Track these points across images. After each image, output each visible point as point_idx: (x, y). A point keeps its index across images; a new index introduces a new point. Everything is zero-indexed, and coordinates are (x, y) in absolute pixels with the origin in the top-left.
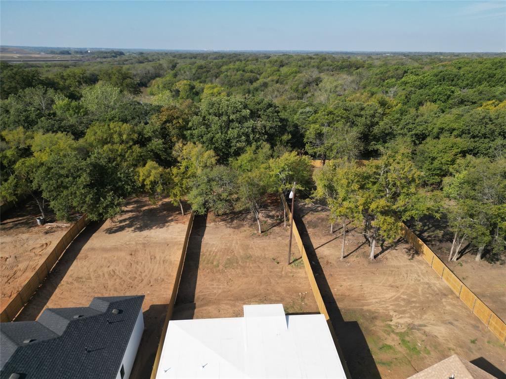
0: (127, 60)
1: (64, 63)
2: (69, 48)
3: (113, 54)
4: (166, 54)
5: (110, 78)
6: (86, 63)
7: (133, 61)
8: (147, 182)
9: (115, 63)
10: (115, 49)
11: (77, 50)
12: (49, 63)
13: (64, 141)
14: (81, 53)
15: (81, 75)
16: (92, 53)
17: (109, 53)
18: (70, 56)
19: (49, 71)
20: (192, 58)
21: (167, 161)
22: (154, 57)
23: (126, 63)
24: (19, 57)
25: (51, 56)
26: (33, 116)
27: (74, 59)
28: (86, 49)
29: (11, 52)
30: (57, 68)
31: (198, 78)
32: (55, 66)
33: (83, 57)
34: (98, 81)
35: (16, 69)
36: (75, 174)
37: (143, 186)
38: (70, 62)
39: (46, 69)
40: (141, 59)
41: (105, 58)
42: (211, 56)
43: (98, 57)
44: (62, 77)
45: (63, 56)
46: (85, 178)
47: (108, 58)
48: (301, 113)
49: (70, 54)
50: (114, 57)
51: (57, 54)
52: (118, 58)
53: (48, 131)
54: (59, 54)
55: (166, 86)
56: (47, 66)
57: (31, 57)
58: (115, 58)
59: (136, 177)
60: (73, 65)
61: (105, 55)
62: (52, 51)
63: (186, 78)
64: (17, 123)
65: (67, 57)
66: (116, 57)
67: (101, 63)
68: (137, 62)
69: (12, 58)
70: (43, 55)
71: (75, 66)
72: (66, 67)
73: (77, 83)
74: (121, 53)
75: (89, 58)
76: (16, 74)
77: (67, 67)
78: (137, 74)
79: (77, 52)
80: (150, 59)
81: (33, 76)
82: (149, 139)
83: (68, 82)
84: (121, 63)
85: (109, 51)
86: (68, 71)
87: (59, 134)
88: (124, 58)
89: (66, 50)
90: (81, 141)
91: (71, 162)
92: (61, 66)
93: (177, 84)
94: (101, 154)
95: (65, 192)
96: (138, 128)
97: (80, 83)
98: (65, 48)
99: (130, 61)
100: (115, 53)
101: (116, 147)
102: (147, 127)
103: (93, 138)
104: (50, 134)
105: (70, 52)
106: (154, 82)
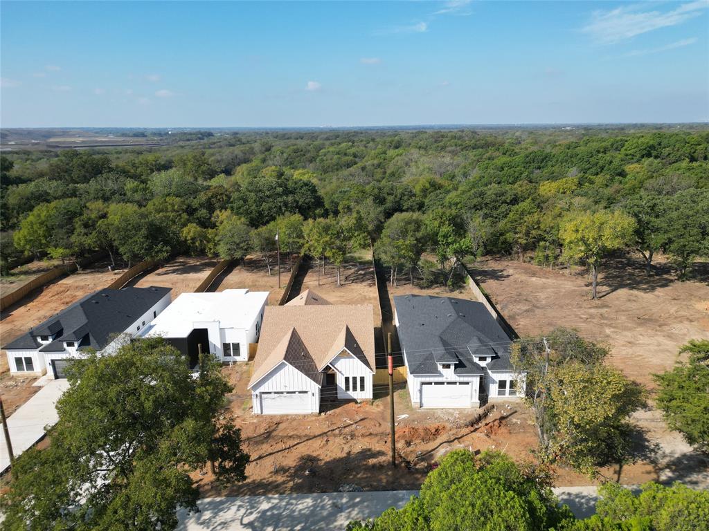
0: (214, 143)
1: (137, 148)
2: (145, 129)
3: (200, 136)
4: (267, 133)
5: (185, 164)
6: (164, 147)
7: (221, 144)
8: (189, 238)
9: (200, 147)
10: (202, 129)
11: (154, 131)
12: (120, 148)
13: (131, 208)
14: (160, 134)
15: (154, 163)
16: (173, 135)
17: (194, 134)
18: (144, 139)
19: (118, 158)
20: (297, 139)
21: (206, 224)
22: (249, 139)
23: (213, 146)
24: (83, 142)
25: (122, 139)
26: (108, 194)
27: (150, 142)
28: (167, 129)
29: (73, 136)
30: (129, 154)
31: (291, 163)
32: (126, 152)
33: (161, 140)
34: (171, 167)
35: (86, 157)
36: (137, 228)
37: (186, 240)
38: (144, 148)
39: (116, 156)
40: (233, 141)
41: (188, 140)
42: (322, 136)
43: (180, 140)
44: (134, 165)
45: (136, 139)
46: (144, 232)
47: (192, 140)
48: (340, 192)
49: (146, 136)
50: (200, 138)
51: (129, 136)
52: (206, 140)
53: (119, 202)
54: (132, 137)
55: (251, 173)
56: (117, 153)
57: (97, 142)
58: (202, 141)
59: (181, 235)
60: (147, 151)
61: (189, 137)
62: (124, 133)
63: (276, 163)
64: (96, 199)
65: (142, 140)
66: (203, 139)
67: (182, 147)
68: (227, 145)
69: (75, 142)
70: (111, 138)
71: (150, 152)
72: (138, 153)
73: (149, 171)
74: (209, 134)
75: (168, 141)
76: (85, 163)
77: (140, 153)
78: (222, 160)
79: (154, 134)
80: (244, 141)
81: (103, 164)
82: (196, 210)
83: (139, 170)
84: (207, 147)
85: (194, 131)
86: (141, 157)
87: (128, 204)
88: (212, 140)
89: (140, 131)
90: (143, 209)
91: (135, 220)
92: (133, 152)
93: (264, 170)
94: (157, 218)
95: (130, 241)
96: (187, 202)
97: (152, 171)
98: (139, 128)
99: (218, 144)
100: (201, 134)
101: (168, 214)
102: (195, 200)
103: (152, 207)
104: (121, 204)
105: (145, 134)
106: (238, 168)
